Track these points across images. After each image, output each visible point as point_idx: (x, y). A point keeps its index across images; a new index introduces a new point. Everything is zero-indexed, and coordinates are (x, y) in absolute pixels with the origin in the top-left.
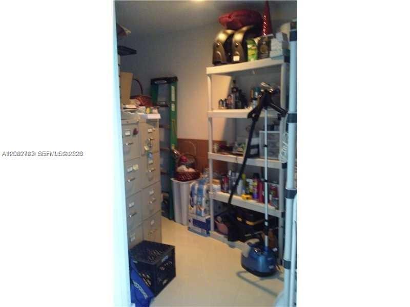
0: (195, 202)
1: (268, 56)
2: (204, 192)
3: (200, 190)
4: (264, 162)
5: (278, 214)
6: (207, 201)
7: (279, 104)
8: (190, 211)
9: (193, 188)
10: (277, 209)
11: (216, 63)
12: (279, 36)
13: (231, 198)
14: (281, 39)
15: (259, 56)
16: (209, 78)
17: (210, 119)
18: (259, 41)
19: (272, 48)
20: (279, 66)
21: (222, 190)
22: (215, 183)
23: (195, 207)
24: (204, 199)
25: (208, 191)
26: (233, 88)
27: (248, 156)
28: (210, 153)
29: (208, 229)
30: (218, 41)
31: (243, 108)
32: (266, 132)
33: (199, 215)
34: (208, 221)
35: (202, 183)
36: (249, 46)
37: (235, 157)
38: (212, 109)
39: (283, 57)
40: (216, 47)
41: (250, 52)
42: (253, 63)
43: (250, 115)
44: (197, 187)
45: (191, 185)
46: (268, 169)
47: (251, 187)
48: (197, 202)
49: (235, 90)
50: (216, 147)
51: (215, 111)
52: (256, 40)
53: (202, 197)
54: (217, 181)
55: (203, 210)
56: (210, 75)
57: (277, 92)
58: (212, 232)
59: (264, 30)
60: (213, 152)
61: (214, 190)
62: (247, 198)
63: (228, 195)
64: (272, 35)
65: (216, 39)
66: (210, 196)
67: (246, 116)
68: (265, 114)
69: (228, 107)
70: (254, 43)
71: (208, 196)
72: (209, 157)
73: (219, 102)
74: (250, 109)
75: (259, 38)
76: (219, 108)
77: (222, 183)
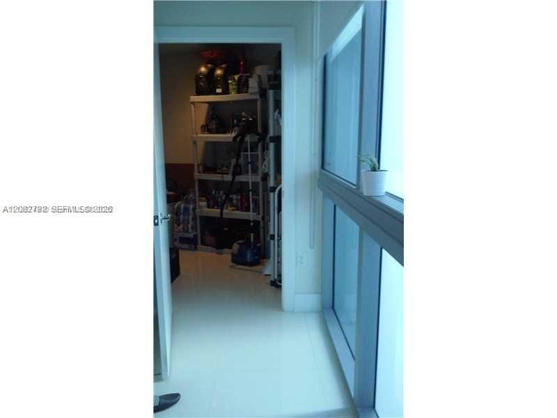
0: (181, 220)
1: (247, 92)
2: (191, 211)
3: (186, 209)
4: (249, 178)
5: (259, 218)
6: (194, 219)
7: (257, 130)
8: (176, 230)
9: (179, 208)
10: (259, 214)
11: (199, 93)
12: (255, 77)
13: (222, 213)
14: (257, 80)
15: (239, 91)
16: (192, 105)
17: (195, 143)
18: (239, 78)
19: (250, 86)
20: (256, 101)
21: (209, 206)
22: (203, 201)
23: (181, 226)
24: (190, 217)
25: (194, 209)
26: (212, 115)
27: (235, 174)
28: (196, 173)
29: (196, 244)
30: (201, 73)
31: (224, 133)
32: (249, 153)
33: (188, 232)
34: (195, 236)
35: (187, 202)
36: (230, 82)
37: (220, 175)
38: (196, 134)
39: (259, 94)
40: (198, 79)
41: (230, 87)
42: (233, 96)
43: (235, 138)
44: (182, 206)
45: (176, 206)
46: (252, 183)
47: (235, 202)
48: (184, 220)
49: (214, 117)
50: (201, 168)
51: (199, 135)
52: (236, 77)
53: (188, 215)
54: (204, 199)
55: (190, 226)
56: (193, 103)
57: (255, 120)
58: (199, 246)
59: (241, 69)
60: (199, 172)
61: (200, 207)
62: (233, 210)
63: (219, 210)
64: (248, 75)
65: (198, 72)
66: (197, 213)
67: (231, 140)
68: (248, 139)
69: (210, 132)
70: (234, 79)
71: (195, 214)
72: (196, 177)
73: (202, 127)
74: (234, 135)
75: (238, 76)
76: (202, 133)
77: (208, 201)
